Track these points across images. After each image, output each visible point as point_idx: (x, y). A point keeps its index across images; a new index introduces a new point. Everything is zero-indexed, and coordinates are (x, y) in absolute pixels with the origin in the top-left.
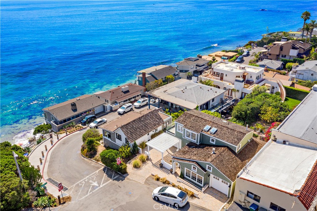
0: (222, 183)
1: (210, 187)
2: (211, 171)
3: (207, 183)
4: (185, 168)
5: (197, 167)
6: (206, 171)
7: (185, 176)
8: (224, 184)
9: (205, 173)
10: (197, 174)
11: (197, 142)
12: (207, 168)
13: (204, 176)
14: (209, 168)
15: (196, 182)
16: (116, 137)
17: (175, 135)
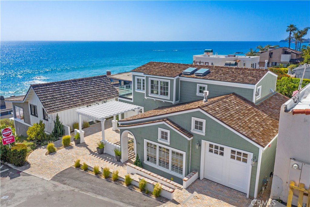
0: (232, 160)
1: (201, 178)
2: (203, 133)
3: (194, 168)
4: (145, 140)
5: (169, 129)
6: (190, 135)
7: (146, 162)
8: (238, 162)
9: (189, 139)
10: (171, 149)
11: (171, 99)
12: (193, 125)
13: (187, 150)
14: (199, 126)
15: (169, 171)
16: (30, 113)
17: (132, 101)
